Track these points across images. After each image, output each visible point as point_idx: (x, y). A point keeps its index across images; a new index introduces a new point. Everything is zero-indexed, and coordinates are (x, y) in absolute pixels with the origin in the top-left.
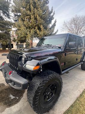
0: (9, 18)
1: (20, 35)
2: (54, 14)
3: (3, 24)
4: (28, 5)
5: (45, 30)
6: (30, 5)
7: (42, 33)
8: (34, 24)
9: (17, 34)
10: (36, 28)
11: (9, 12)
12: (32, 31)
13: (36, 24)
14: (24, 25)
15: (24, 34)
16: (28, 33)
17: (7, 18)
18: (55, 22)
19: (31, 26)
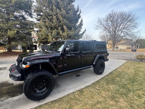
0: (32, 17)
1: (40, 36)
2: (80, 12)
3: (24, 25)
4: (51, 5)
5: (69, 30)
6: (52, 6)
7: (65, 34)
8: (56, 25)
9: (38, 35)
10: (59, 28)
11: (31, 11)
12: (54, 32)
13: (58, 24)
14: (46, 25)
15: (44, 35)
16: (49, 34)
17: (29, 18)
18: (82, 21)
19: (54, 26)
